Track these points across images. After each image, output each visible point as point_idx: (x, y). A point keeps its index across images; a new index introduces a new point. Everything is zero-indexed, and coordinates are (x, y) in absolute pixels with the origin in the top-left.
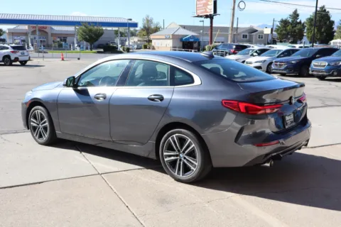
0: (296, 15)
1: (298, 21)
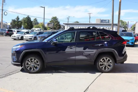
0: (18, 18)
1: (19, 20)
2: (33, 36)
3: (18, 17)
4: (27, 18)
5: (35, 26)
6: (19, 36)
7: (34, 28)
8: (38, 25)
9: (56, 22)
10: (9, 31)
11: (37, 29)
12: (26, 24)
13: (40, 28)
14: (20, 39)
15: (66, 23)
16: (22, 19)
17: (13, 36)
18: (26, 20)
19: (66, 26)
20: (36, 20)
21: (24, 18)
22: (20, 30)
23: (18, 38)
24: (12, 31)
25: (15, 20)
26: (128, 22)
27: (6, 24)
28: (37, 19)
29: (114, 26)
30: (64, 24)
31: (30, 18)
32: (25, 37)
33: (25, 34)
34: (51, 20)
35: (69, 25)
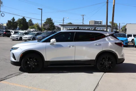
1: (15, 21)
2: (31, 37)
3: (13, 18)
4: (22, 19)
5: (30, 27)
6: (18, 36)
7: (29, 29)
8: (33, 26)
9: (50, 23)
10: (6, 31)
11: (32, 30)
12: (22, 25)
13: (36, 29)
14: (19, 39)
15: (62, 24)
16: (17, 20)
17: (12, 37)
18: (22, 21)
19: (62, 27)
20: (30, 21)
21: (19, 19)
22: (17, 31)
23: (17, 38)
24: (9, 31)
25: (11, 21)
26: (120, 24)
27: (2, 24)
28: (32, 20)
29: (108, 27)
30: (60, 25)
31: (26, 19)
32: (24, 37)
33: (23, 35)
34: (45, 21)
35: (65, 26)
